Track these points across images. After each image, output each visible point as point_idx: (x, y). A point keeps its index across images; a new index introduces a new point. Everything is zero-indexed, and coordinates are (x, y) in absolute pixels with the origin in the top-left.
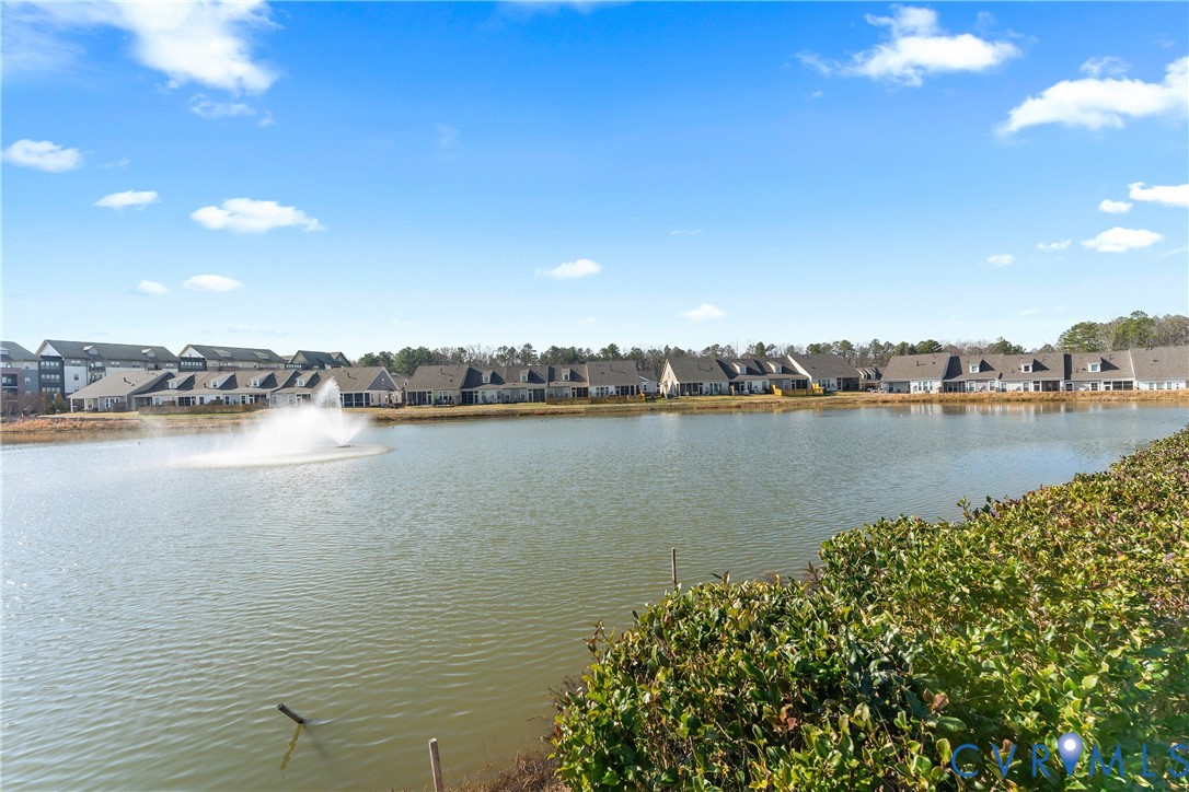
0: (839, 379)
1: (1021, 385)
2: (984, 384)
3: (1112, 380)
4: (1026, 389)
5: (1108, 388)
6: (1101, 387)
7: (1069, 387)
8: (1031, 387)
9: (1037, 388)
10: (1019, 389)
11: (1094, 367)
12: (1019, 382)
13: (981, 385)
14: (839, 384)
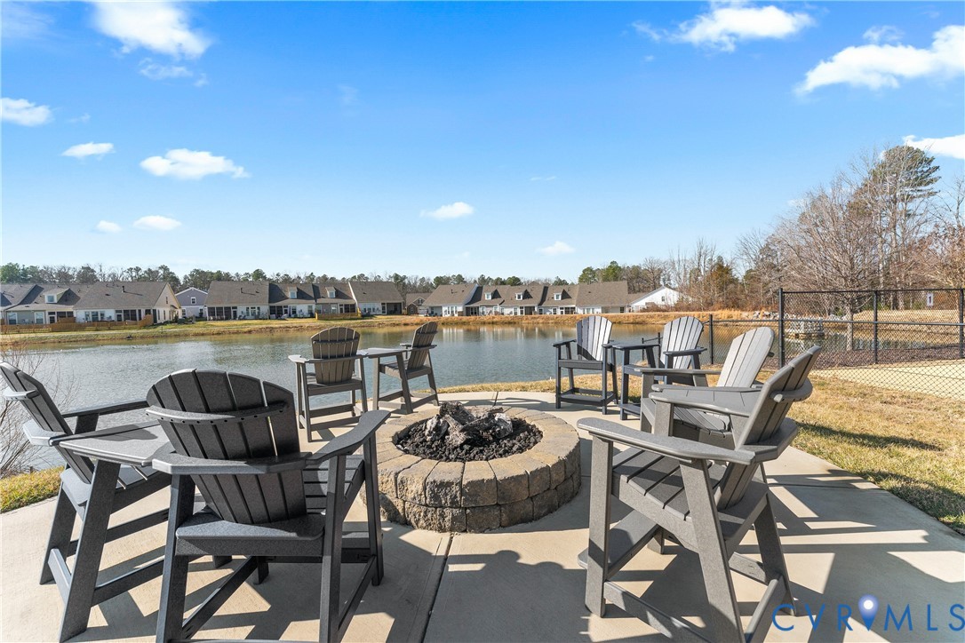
0: (383, 304)
1: (513, 310)
2: (490, 309)
3: (564, 306)
4: (516, 313)
5: (562, 312)
6: (559, 311)
7: (541, 312)
8: (519, 310)
9: (522, 313)
10: (511, 313)
11: (557, 296)
12: (511, 307)
13: (489, 309)
14: (383, 308)
